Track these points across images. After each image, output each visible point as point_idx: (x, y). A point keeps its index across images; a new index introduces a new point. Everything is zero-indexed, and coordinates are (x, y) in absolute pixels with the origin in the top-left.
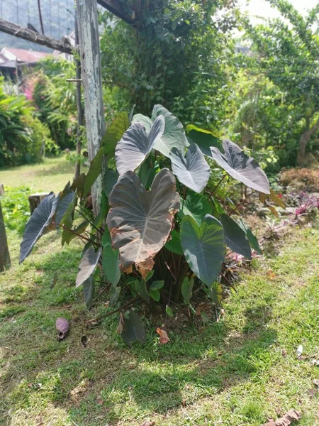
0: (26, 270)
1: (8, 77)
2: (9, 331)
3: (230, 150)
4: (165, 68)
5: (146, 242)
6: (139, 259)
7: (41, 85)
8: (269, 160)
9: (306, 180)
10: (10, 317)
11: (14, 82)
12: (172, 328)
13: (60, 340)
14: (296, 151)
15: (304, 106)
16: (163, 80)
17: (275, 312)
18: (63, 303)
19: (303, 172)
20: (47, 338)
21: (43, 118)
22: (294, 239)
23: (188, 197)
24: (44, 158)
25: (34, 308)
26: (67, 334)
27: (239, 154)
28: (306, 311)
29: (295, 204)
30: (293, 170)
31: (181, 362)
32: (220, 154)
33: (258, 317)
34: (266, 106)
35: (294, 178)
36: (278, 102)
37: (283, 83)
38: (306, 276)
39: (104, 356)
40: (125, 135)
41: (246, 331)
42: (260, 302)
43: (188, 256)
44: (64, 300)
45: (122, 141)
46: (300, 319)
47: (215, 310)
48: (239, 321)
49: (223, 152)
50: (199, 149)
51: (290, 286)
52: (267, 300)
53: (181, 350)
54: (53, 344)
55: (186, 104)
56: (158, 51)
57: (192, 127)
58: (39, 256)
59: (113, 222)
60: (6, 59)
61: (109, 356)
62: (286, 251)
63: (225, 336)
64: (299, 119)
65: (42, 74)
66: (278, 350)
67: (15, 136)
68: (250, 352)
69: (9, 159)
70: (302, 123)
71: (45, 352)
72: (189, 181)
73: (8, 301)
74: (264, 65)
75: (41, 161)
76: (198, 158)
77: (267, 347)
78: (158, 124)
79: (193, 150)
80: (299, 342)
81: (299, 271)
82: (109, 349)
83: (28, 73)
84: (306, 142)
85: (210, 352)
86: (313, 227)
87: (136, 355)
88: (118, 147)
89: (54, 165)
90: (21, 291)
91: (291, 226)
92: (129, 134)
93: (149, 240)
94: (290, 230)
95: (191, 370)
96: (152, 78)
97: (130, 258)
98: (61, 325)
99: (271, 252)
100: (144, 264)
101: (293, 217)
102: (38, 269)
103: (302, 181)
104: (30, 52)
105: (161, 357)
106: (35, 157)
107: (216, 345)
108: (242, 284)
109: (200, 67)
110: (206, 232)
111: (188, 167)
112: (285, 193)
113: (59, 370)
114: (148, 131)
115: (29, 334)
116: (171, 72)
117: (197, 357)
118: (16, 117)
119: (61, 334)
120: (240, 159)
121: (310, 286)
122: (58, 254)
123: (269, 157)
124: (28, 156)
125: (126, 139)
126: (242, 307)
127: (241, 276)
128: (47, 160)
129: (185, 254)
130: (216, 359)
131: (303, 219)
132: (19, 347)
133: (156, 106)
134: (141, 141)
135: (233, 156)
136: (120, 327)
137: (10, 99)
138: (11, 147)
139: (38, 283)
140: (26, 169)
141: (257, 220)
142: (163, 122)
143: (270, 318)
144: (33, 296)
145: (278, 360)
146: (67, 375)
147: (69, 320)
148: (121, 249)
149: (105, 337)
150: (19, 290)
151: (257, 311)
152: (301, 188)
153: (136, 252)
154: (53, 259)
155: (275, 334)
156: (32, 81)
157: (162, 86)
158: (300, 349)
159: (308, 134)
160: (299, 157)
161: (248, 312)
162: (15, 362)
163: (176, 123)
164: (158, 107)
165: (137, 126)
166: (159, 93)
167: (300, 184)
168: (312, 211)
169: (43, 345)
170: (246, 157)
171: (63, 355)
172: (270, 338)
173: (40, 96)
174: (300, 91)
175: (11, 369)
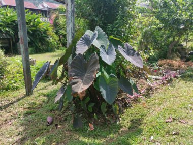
0: (39, 96)
1: (44, 14)
2: (27, 120)
3: (128, 47)
4: (104, 11)
5: (84, 84)
6: (79, 91)
7: (57, 18)
8: (151, 54)
9: (170, 65)
10: (29, 114)
11: (46, 17)
12: (97, 125)
13: (48, 125)
14: (166, 52)
15: (172, 31)
16: (103, 16)
17: (144, 121)
18: (52, 110)
19: (169, 61)
20: (43, 124)
21: (57, 33)
22: (160, 91)
23: (106, 67)
24: (56, 50)
25: (39, 112)
26: (51, 123)
27: (131, 50)
28: (158, 122)
29: (163, 75)
30: (165, 60)
31: (98, 139)
32: (122, 49)
33: (136, 123)
34: (154, 31)
35: (164, 64)
36: (160, 29)
37: (163, 20)
38: (162, 107)
39: (65, 134)
40: (81, 39)
41: (130, 128)
42: (138, 116)
43: (102, 91)
44: (53, 109)
45: (80, 41)
46: (154, 125)
47: (117, 118)
48: (127, 124)
49: (124, 48)
50: (113, 46)
51: (154, 111)
52: (142, 116)
53: (99, 134)
54: (45, 126)
55: (113, 27)
56: (102, 4)
57: (111, 37)
58: (46, 91)
59: (71, 75)
60: (44, 7)
61: (67, 134)
62: (155, 96)
63: (120, 129)
64: (169, 37)
65: (58, 13)
66: (142, 137)
67: (44, 40)
68: (130, 137)
69: (41, 49)
70: (171, 39)
71: (40, 130)
72: (107, 60)
73: (29, 108)
74: (154, 12)
75: (54, 51)
76: (112, 50)
77: (137, 136)
78: (95, 34)
79: (110, 46)
80: (152, 135)
81: (160, 104)
82: (68, 131)
83: (53, 13)
84: (171, 48)
85: (112, 135)
86: (170, 86)
87: (79, 134)
88: (77, 44)
89: (60, 53)
90: (36, 104)
91: (160, 85)
92: (83, 38)
93: (85, 83)
94: (159, 87)
95: (102, 142)
96: (99, 16)
97: (76, 90)
98: (49, 119)
99: (148, 95)
100: (82, 93)
101: (161, 81)
102: (44, 96)
103: (168, 65)
104: (54, 4)
105: (89, 136)
106: (52, 49)
107: (114, 133)
108: (132, 108)
109: (120, 11)
110: (111, 81)
111: (107, 54)
112: (159, 70)
113: (45, 137)
114: (91, 37)
115: (36, 122)
116: (107, 13)
117: (105, 137)
118: (45, 31)
119: (49, 123)
120: (132, 52)
121: (163, 111)
122: (54, 90)
123: (151, 53)
124: (49, 48)
125: (81, 40)
126: (130, 118)
127: (132, 105)
128: (57, 51)
129: (101, 90)
130: (113, 139)
131: (166, 82)
132: (30, 127)
133: (97, 27)
134: (87, 41)
135: (128, 50)
136: (72, 121)
137: (43, 24)
138: (42, 44)
139: (44, 101)
140: (48, 54)
141: (144, 81)
142: (97, 33)
143: (141, 124)
144: (40, 107)
145: (141, 141)
146: (48, 140)
147: (53, 118)
148: (73, 86)
149: (67, 126)
150: (34, 103)
151: (136, 120)
152: (167, 68)
153: (79, 88)
154: (52, 92)
155: (142, 130)
156: (54, 16)
157: (103, 19)
158: (152, 138)
159: (173, 44)
160: (168, 54)
161: (132, 121)
162: (27, 133)
163: (104, 35)
164: (98, 28)
165: (87, 35)
166: (101, 22)
167: (167, 66)
168: (171, 79)
169: (41, 127)
170: (134, 51)
171: (48, 132)
172: (140, 132)
173: (56, 23)
174: (170, 24)
175: (25, 135)
